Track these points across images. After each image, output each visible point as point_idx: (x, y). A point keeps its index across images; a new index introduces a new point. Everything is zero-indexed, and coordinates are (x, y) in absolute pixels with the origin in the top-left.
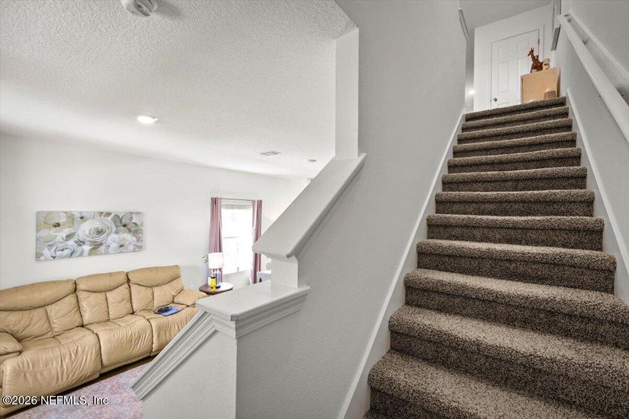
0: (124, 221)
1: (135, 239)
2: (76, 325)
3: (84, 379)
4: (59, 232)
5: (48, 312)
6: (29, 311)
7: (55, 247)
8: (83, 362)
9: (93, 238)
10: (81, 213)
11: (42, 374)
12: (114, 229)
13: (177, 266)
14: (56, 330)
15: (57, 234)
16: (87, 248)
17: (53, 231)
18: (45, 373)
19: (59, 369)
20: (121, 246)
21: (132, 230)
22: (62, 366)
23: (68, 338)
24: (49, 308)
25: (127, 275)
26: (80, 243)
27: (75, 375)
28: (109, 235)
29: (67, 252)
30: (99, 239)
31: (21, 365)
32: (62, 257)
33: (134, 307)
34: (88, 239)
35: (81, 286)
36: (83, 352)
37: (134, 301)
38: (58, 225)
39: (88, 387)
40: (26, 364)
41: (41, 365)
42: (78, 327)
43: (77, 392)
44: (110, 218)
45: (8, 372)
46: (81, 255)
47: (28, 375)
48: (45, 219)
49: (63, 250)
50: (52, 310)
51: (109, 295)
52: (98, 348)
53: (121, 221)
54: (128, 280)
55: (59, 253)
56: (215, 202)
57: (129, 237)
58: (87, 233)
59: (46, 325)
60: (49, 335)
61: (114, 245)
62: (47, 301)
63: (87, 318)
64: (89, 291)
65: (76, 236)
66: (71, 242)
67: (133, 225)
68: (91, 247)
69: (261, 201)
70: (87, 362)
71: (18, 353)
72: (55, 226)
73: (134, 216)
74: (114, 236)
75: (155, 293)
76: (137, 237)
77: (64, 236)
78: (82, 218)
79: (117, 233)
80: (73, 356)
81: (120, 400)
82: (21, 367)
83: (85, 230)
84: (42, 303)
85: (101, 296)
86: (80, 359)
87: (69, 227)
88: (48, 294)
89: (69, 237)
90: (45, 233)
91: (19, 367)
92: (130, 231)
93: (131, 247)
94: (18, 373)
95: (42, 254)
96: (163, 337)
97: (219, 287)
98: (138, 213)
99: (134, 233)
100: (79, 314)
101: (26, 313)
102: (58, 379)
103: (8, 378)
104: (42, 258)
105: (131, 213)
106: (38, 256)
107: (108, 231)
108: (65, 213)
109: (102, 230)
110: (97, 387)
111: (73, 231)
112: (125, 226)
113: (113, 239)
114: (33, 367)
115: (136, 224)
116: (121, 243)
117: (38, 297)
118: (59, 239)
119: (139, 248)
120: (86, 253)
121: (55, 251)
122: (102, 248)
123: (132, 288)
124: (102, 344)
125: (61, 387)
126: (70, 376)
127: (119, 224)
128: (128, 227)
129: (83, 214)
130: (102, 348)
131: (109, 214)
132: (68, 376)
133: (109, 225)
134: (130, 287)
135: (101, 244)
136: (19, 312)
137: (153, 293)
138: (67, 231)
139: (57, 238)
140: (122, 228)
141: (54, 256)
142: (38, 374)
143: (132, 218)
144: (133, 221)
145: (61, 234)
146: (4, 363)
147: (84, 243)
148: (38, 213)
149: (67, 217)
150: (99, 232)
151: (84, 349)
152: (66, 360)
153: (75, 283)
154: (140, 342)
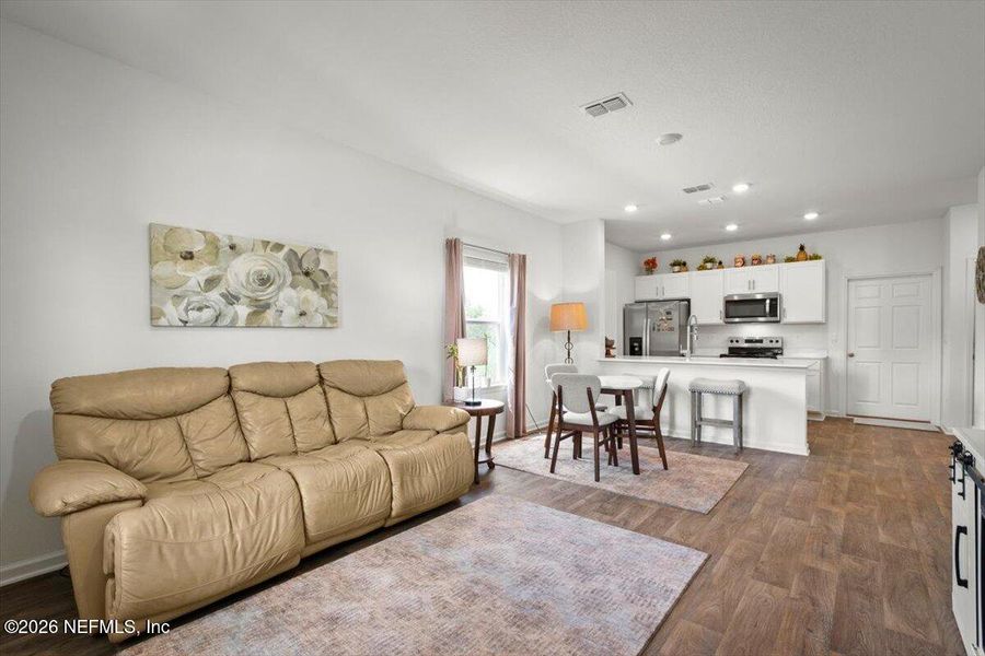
0: (305, 265)
1: (324, 302)
2: (240, 457)
3: (276, 566)
4: (193, 270)
5: (184, 427)
6: (146, 423)
7: (186, 301)
8: (273, 530)
9: (253, 291)
10: (230, 237)
11: (193, 551)
12: (289, 279)
13: (399, 364)
14: (201, 464)
15: (188, 274)
16: (243, 310)
17: (181, 268)
18: (200, 549)
19: (227, 543)
20: (301, 315)
21: (320, 284)
22: (232, 535)
23: (231, 479)
24: (184, 420)
25: (318, 370)
26: (232, 299)
27: (260, 556)
28: (279, 289)
29: (207, 314)
30: (265, 294)
31: (150, 528)
32: (199, 326)
33: (337, 432)
34: (244, 292)
35: (240, 382)
36: (270, 507)
37: (334, 419)
38: (189, 256)
39: (283, 585)
40: (159, 526)
41: (191, 532)
42: (241, 461)
43: (262, 595)
44: (281, 255)
45: (125, 541)
46: (232, 325)
47: (165, 550)
48: (165, 239)
49: (200, 309)
50: (191, 422)
51: (292, 402)
52: (297, 501)
53: (300, 266)
54: (321, 380)
55: (193, 315)
56: (452, 247)
57: (314, 298)
58: (243, 278)
59: (182, 455)
60: (190, 474)
61: (290, 311)
62: (182, 405)
63: (257, 444)
64: (255, 393)
65: (223, 283)
66: (214, 295)
67: (321, 274)
68: (251, 310)
69: (524, 257)
70: (281, 531)
71: (139, 502)
72: (185, 258)
73: (322, 258)
74: (288, 292)
75: (368, 408)
76: (327, 299)
77: (202, 280)
78: (232, 247)
79: (294, 286)
80: (252, 514)
81: (365, 616)
82: (152, 532)
83: (239, 272)
84: (172, 408)
85: (278, 405)
86: (267, 521)
87: (211, 263)
88: (181, 392)
89: (211, 283)
90: (166, 269)
91: (148, 533)
92: (316, 286)
93: (319, 320)
94: (146, 544)
95: (162, 314)
96: (410, 488)
97: (479, 404)
98: (328, 252)
99: (323, 291)
100: (241, 438)
101: (142, 426)
102: (226, 563)
103: (124, 553)
104: (163, 321)
105: (317, 251)
106: (155, 316)
107: (278, 282)
108: (204, 233)
109: (269, 278)
110: (300, 585)
111: (217, 273)
112: (307, 274)
113: (289, 298)
114: (175, 533)
115: (326, 273)
116: (303, 308)
117: (161, 396)
118: (192, 284)
119: (331, 323)
120: (242, 322)
121: (187, 310)
122: (270, 315)
123: (329, 395)
124: (303, 493)
125: (232, 583)
126: (250, 558)
127: (298, 270)
128: (312, 277)
129: (235, 241)
130: (305, 501)
131: (279, 247)
132: (245, 561)
133: (281, 271)
134: (325, 392)
135: (267, 306)
136: (127, 422)
137: (365, 408)
138: (205, 271)
139: (189, 283)
140: (302, 278)
141: (185, 319)
142: (187, 551)
143: (318, 261)
144: (322, 267)
145: (197, 275)
146: (115, 518)
147: (237, 299)
148: (151, 227)
149: (206, 241)
150: (265, 281)
151: (272, 501)
152: (240, 524)
153: (228, 375)
154: (370, 496)
